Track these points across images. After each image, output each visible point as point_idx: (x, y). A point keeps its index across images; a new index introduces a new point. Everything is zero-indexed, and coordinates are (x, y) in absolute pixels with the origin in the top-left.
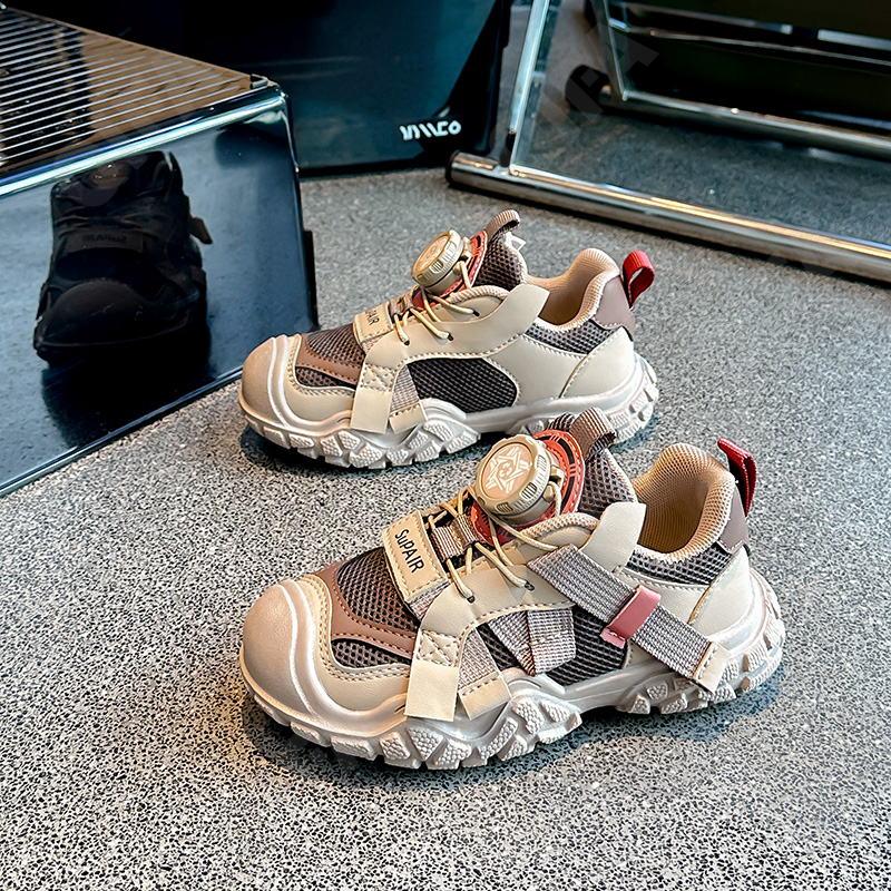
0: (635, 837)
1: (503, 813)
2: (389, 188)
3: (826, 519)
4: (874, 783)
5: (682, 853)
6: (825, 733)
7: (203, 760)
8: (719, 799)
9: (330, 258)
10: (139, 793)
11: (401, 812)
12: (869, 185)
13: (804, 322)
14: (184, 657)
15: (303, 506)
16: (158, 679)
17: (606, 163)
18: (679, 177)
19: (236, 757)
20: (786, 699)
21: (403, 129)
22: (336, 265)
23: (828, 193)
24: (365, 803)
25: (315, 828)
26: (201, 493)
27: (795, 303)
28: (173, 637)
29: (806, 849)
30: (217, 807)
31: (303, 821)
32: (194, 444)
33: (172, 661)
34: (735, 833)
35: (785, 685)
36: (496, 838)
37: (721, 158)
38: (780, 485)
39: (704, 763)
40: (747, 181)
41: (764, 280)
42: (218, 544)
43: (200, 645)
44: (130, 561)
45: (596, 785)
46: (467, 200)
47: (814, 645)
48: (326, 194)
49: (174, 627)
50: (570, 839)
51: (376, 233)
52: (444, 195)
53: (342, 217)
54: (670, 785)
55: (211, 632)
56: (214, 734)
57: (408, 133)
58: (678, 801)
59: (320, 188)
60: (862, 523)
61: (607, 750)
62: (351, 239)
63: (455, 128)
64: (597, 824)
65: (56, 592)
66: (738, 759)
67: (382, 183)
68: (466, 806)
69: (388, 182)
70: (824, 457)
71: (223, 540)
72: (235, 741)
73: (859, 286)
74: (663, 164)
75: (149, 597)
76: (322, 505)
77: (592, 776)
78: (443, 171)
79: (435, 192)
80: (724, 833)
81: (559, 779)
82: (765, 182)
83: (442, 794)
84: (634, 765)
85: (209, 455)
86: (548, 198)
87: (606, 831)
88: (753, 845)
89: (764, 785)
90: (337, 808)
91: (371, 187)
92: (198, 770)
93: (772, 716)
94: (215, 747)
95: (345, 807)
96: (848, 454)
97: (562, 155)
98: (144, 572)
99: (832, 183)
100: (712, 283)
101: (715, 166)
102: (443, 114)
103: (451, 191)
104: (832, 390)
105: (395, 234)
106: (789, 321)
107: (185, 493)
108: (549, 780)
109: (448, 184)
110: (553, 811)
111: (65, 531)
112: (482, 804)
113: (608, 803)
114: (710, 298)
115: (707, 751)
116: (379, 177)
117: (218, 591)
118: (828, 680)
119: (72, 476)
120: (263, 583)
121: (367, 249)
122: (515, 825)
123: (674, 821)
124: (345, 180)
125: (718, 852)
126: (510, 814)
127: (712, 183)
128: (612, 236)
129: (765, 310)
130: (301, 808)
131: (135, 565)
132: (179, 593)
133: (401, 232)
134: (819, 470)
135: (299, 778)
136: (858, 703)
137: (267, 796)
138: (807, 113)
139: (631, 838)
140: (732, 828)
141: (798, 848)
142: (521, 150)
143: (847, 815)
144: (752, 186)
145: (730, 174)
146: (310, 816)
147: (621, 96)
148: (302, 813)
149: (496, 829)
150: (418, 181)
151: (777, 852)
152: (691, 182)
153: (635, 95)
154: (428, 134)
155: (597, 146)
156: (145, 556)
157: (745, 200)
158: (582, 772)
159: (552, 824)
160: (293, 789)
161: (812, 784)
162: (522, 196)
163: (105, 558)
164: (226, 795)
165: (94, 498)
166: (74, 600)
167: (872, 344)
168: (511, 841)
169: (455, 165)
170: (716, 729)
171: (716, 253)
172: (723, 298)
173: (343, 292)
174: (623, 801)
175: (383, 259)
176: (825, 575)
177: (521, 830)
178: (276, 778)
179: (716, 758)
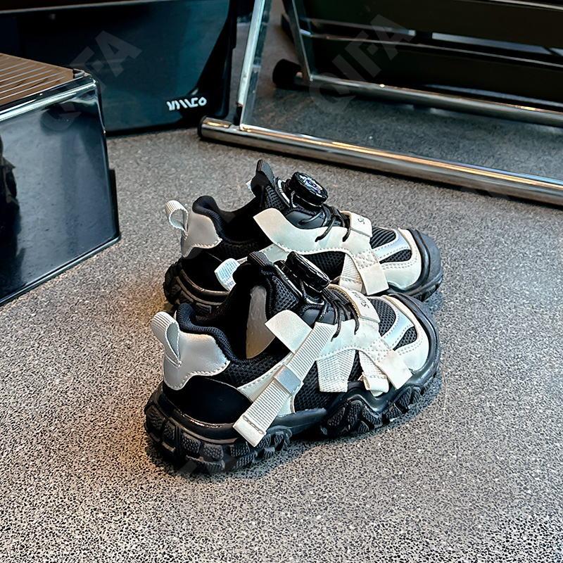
0: (346, 548)
1: (260, 538)
2: (160, 143)
3: (456, 342)
4: (495, 506)
5: (377, 556)
6: (463, 476)
7: (60, 515)
8: (398, 521)
9: (125, 189)
10: (20, 539)
11: (193, 541)
12: (471, 130)
13: (434, 218)
14: (43, 451)
15: (116, 350)
16: (27, 466)
17: (302, 122)
18: (349, 129)
19: (82, 513)
20: (438, 457)
21: (168, 103)
22: (129, 193)
23: (445, 137)
24: (169, 537)
25: (137, 555)
26: (47, 345)
27: (428, 206)
28: (35, 438)
29: (455, 549)
30: (72, 545)
31: (129, 551)
32: (41, 313)
33: (36, 454)
34: (410, 541)
35: (436, 447)
36: (256, 554)
37: (375, 116)
39: (387, 499)
40: (393, 130)
41: (408, 192)
42: (61, 377)
43: (53, 443)
45: (319, 517)
46: (212, 148)
47: (453, 422)
48: (119, 147)
49: (35, 432)
50: (304, 552)
51: (154, 171)
52: (197, 145)
53: (131, 162)
54: (367, 514)
55: (60, 434)
56: (67, 499)
57: (172, 106)
58: (372, 524)
59: (115, 144)
60: (478, 343)
61: (325, 495)
62: (138, 176)
63: (203, 102)
64: (321, 542)
66: (409, 496)
67: (155, 139)
68: (236, 535)
69: (159, 139)
70: (452, 303)
71: (64, 374)
72: (81, 503)
73: (468, 194)
74: (339, 121)
75: (17, 414)
76: (129, 348)
77: (316, 512)
78: (196, 130)
79: (191, 144)
80: (402, 542)
81: (295, 515)
82: (404, 130)
83: (220, 529)
84: (343, 503)
85: (51, 320)
86: (265, 145)
87: (327, 546)
88: (421, 548)
89: (427, 511)
90: (151, 541)
91: (149, 142)
92: (58, 522)
93: (429, 468)
94: (68, 508)
95: (157, 540)
96: (467, 300)
97: (273, 117)
98: (12, 398)
99: (447, 130)
100: (374, 195)
101: (371, 122)
102: (194, 93)
103: (202, 143)
104: (455, 260)
105: (167, 172)
106: (425, 218)
107: (37, 345)
108: (289, 516)
109: (199, 138)
110: (292, 535)
112: (246, 534)
113: (327, 528)
114: (374, 205)
115: (389, 492)
116: (154, 135)
117: (63, 407)
118: (463, 443)
120: (93, 401)
121: (148, 182)
122: (268, 545)
123: (370, 536)
124: (132, 138)
125: (400, 554)
126: (265, 538)
127: (370, 132)
128: (308, 167)
129: (409, 211)
130: (128, 543)
131: (6, 393)
132: (37, 410)
133: (170, 170)
134: (450, 311)
135: (125, 524)
136: (483, 456)
137: (104, 536)
138: (427, 86)
139: (343, 549)
140: (408, 539)
141: (450, 549)
142: (246, 115)
143: (480, 526)
144: (396, 133)
145: (381, 126)
146: (133, 547)
147: (309, 78)
148: (128, 545)
149: (256, 549)
150: (179, 137)
151: (437, 552)
152: (357, 132)
153: (318, 77)
154: (186, 106)
155: (295, 111)
156: (13, 388)
157: (392, 142)
158: (309, 509)
159: (292, 543)
160: (122, 531)
161: (457, 508)
162: (248, 144)
164: (78, 537)
167: (478, 230)
168: (266, 555)
169: (204, 126)
170: (394, 477)
171: (376, 176)
172: (382, 205)
173: (134, 210)
174: (337, 526)
175: (159, 188)
176: (457, 377)
177: (273, 548)
178: (109, 525)
179: (395, 496)
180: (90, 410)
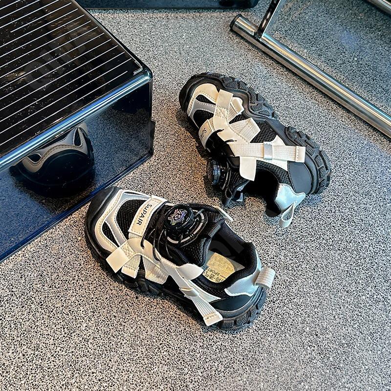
3: (356, 347)
38: (341, 316)
42: (88, 322)
44: (47, 328)
49: (62, 384)
60: (370, 352)
65: (13, 348)
67: (198, 20)
70: (364, 297)
71: (90, 319)
75: (53, 358)
98: (52, 338)
107: (77, 277)
111: (20, 300)
117: (84, 359)
119: (27, 255)
120: (104, 356)
134: (360, 308)
163: (36, 324)
165: (35, 275)
166: (21, 355)
169: (236, 23)
180: (100, 366)
